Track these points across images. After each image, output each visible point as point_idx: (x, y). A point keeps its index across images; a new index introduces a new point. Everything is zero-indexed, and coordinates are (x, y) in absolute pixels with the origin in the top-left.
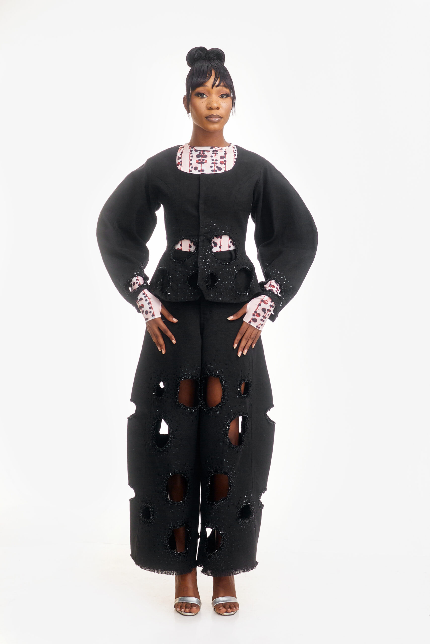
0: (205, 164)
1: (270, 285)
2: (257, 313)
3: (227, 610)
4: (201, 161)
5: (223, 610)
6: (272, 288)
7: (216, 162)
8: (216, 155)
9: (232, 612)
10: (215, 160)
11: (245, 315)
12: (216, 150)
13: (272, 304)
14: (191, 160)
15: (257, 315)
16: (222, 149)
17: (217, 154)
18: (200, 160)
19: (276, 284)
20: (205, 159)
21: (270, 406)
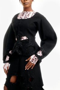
2: (33, 59)
11: (30, 59)
18: (22, 15)
21: (42, 85)
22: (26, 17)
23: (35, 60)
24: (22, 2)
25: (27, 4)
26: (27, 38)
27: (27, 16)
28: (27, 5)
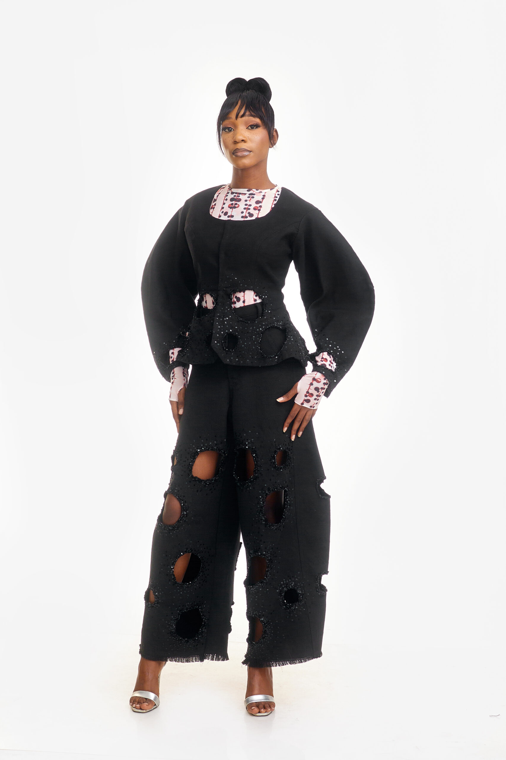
0: (236, 209)
1: (322, 358)
2: (310, 393)
3: (260, 711)
4: (234, 205)
5: (256, 710)
6: (324, 362)
7: (249, 207)
8: (252, 199)
9: (266, 712)
10: (248, 204)
11: (296, 396)
12: (254, 193)
13: (325, 381)
14: (224, 204)
15: (310, 395)
16: (261, 192)
17: (253, 197)
18: (232, 204)
19: (329, 357)
20: (238, 203)
21: (321, 477)
22: (251, 215)
23: (315, 393)
24: (226, 147)
25: (246, 153)
26: (259, 301)
27: (252, 211)
28: (244, 157)
